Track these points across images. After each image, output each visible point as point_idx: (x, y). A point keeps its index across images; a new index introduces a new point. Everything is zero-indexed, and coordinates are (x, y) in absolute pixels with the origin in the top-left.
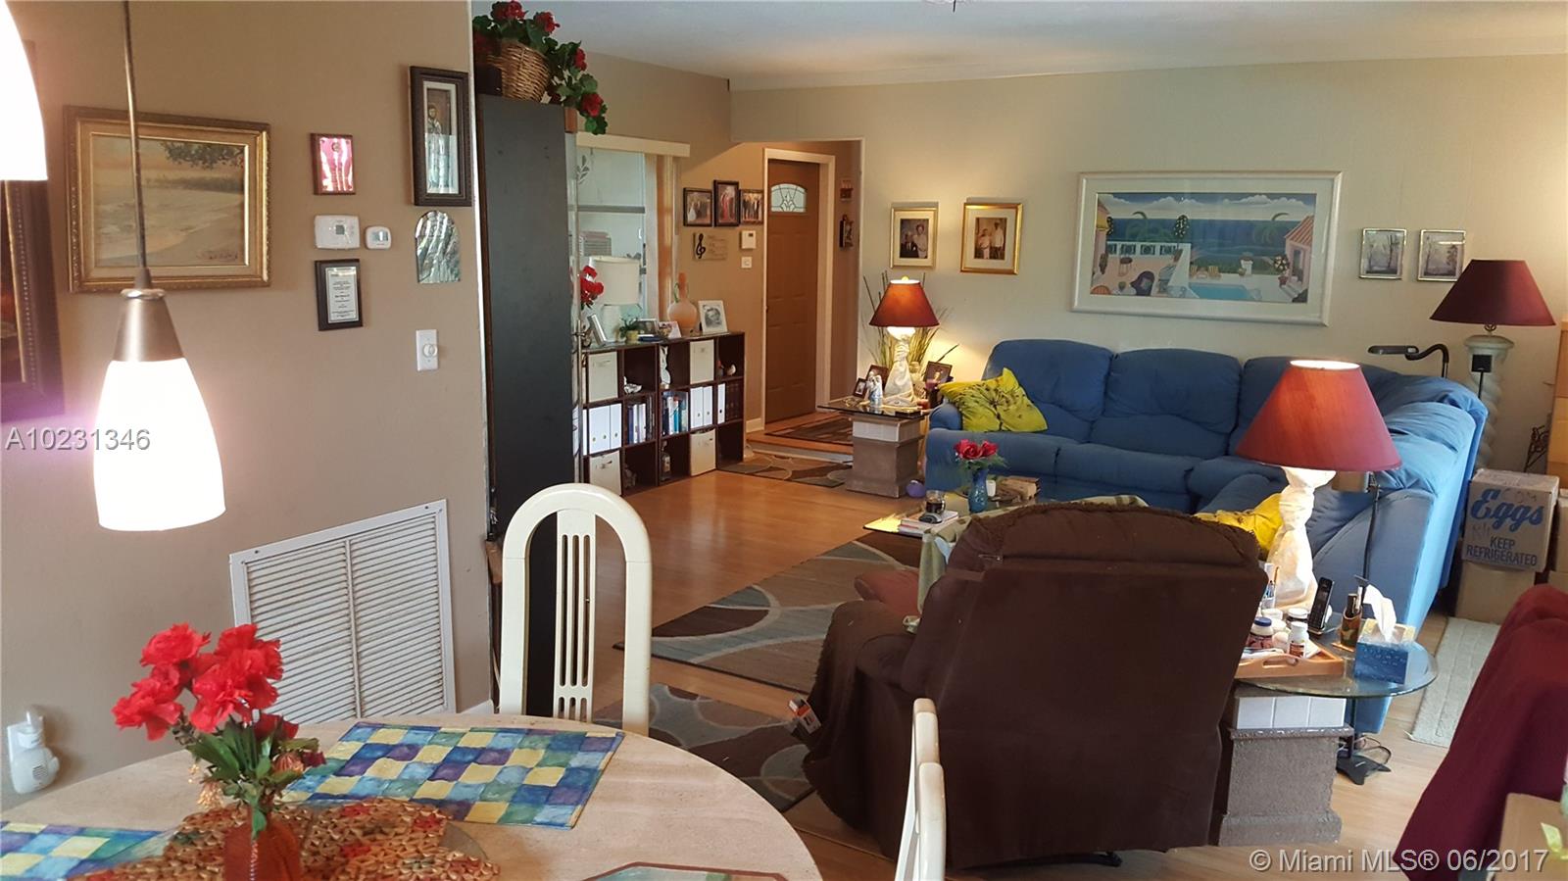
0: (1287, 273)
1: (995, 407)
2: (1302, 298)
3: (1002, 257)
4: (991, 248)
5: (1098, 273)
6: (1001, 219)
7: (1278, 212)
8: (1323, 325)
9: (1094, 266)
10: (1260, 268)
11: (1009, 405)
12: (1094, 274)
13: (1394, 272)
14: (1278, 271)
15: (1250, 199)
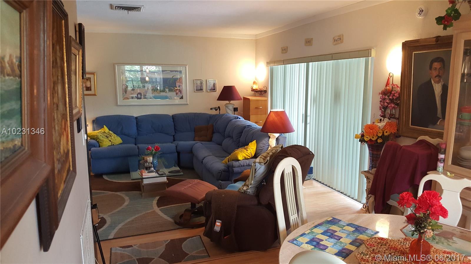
0: (178, 91)
1: (108, 138)
2: (182, 98)
3: (91, 90)
4: (86, 87)
5: (125, 94)
6: (89, 78)
7: (173, 76)
8: (188, 104)
9: (123, 92)
10: (170, 90)
11: (111, 137)
12: (123, 94)
13: (202, 90)
14: (175, 91)
15: (166, 72)
